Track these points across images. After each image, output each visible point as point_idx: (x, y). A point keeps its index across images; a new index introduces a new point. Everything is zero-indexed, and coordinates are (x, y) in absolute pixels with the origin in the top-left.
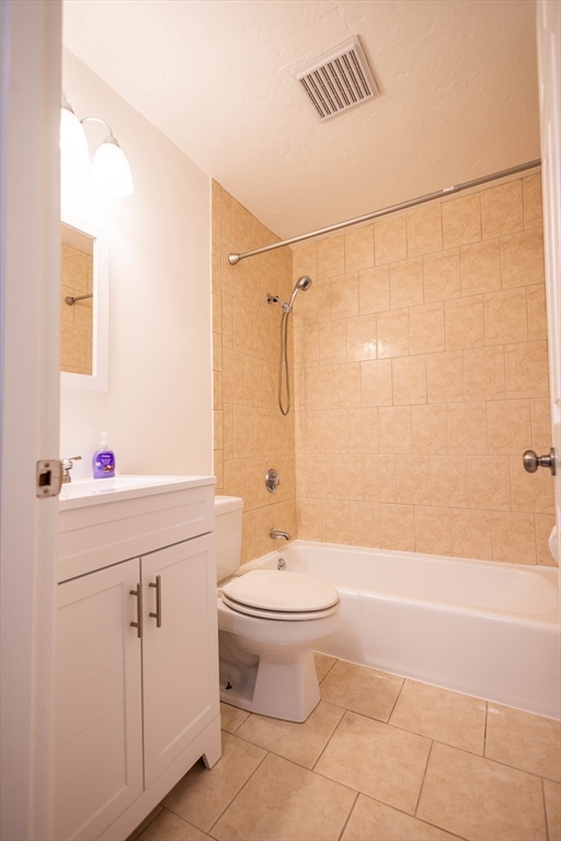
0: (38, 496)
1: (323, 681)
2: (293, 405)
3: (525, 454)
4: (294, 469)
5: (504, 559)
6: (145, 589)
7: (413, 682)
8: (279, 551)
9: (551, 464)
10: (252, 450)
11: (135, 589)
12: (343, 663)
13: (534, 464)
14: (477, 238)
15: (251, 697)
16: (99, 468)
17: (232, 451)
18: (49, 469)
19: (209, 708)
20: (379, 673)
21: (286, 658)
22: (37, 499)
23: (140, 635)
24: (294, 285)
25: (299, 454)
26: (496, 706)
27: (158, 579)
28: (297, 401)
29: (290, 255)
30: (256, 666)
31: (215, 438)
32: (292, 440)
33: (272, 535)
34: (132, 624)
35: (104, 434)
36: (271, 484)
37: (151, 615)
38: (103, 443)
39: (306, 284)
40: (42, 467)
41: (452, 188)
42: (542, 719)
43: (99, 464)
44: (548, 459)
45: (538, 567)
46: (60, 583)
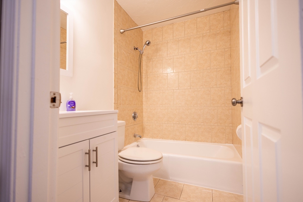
0: (51, 107)
1: (156, 187)
2: (143, 89)
3: (233, 99)
4: (142, 112)
5: (215, 142)
6: (91, 152)
7: (187, 185)
8: (137, 142)
9: (241, 103)
10: (128, 104)
11: (88, 152)
12: (162, 180)
13: (236, 103)
14: (208, 31)
15: (129, 194)
16: (69, 107)
17: (120, 104)
18: (55, 96)
19: (115, 198)
20: (175, 182)
21: (143, 178)
22: (50, 108)
23: (89, 170)
24: (144, 44)
25: (144, 107)
26: (216, 191)
27: (97, 148)
28: (144, 87)
29: (142, 33)
30: (131, 183)
31: (114, 99)
32: (142, 102)
33: (135, 136)
34: (86, 166)
35: (71, 93)
36: (134, 117)
37: (94, 162)
38: (71, 97)
39: (149, 43)
40: (52, 94)
41: (204, 10)
42: (230, 194)
43: (69, 105)
44: (240, 101)
45: (226, 144)
46: (59, 148)
